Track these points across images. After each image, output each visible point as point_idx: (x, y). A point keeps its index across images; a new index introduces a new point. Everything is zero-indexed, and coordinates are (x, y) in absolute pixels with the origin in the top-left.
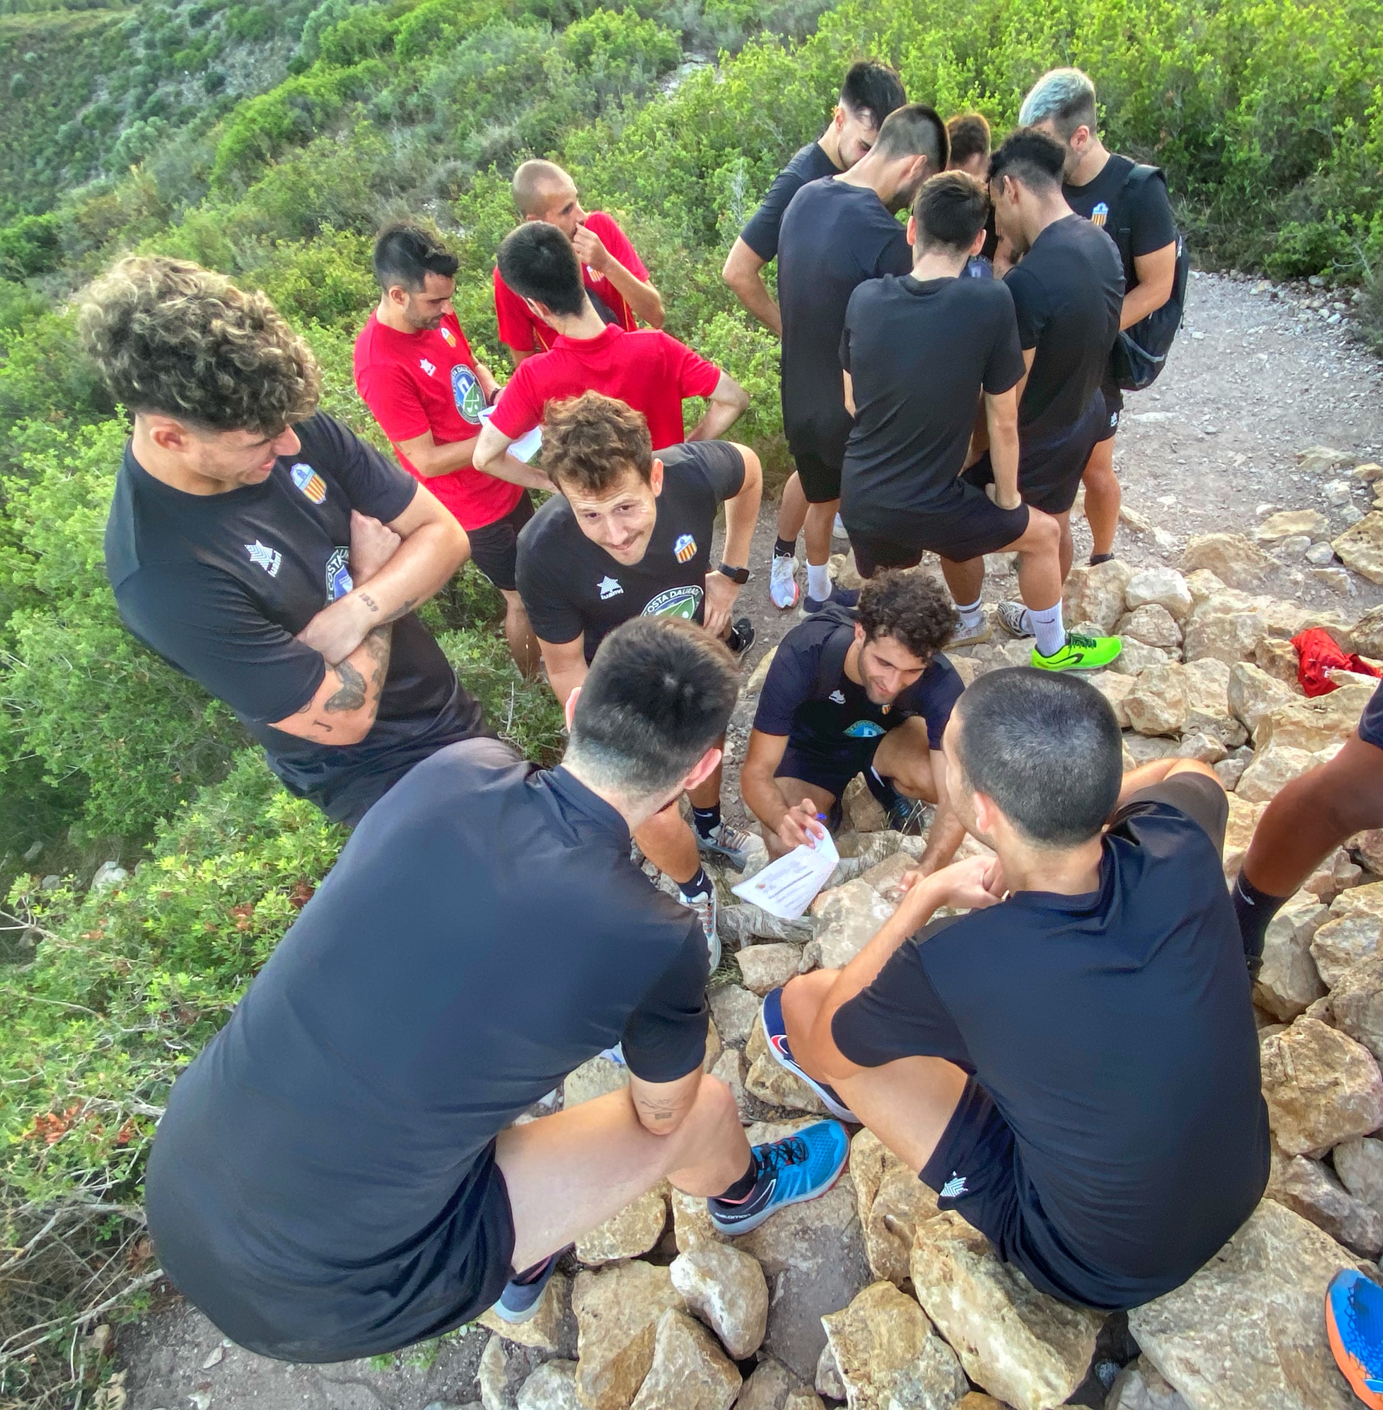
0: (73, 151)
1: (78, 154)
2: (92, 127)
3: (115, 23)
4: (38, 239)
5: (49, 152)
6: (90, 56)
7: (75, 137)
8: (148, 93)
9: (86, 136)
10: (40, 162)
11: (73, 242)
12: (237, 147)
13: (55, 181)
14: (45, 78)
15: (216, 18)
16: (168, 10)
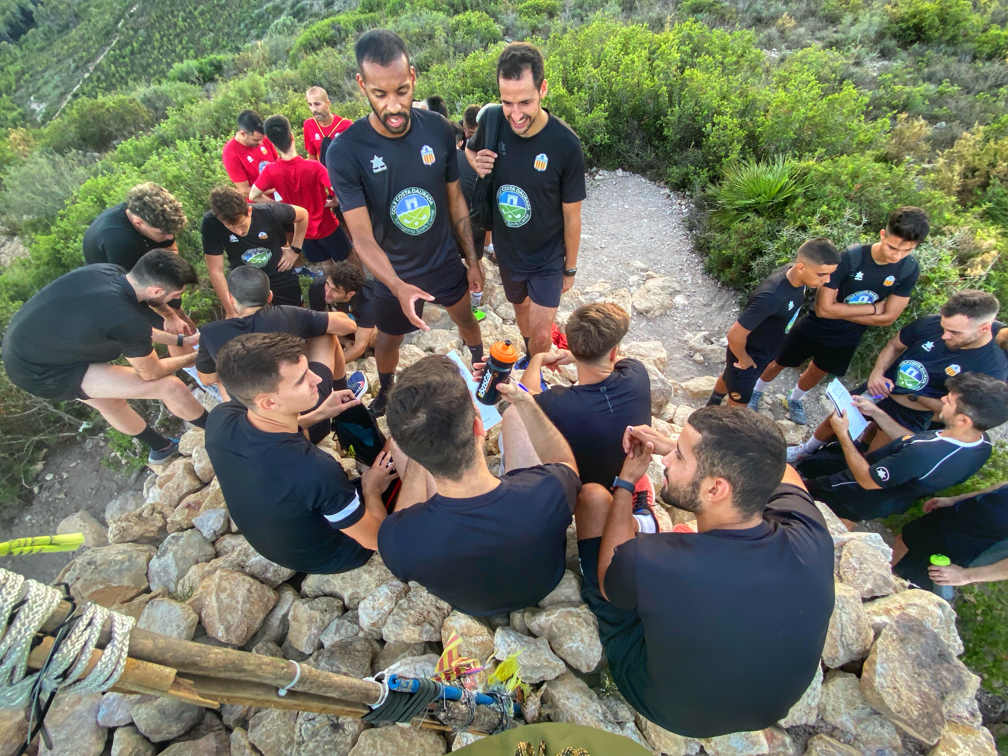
0: (258, 23)
1: (260, 25)
2: (269, 13)
4: (215, 66)
5: (248, 21)
7: (260, 17)
9: (266, 17)
10: (242, 25)
11: (229, 70)
12: (304, 42)
13: (247, 35)
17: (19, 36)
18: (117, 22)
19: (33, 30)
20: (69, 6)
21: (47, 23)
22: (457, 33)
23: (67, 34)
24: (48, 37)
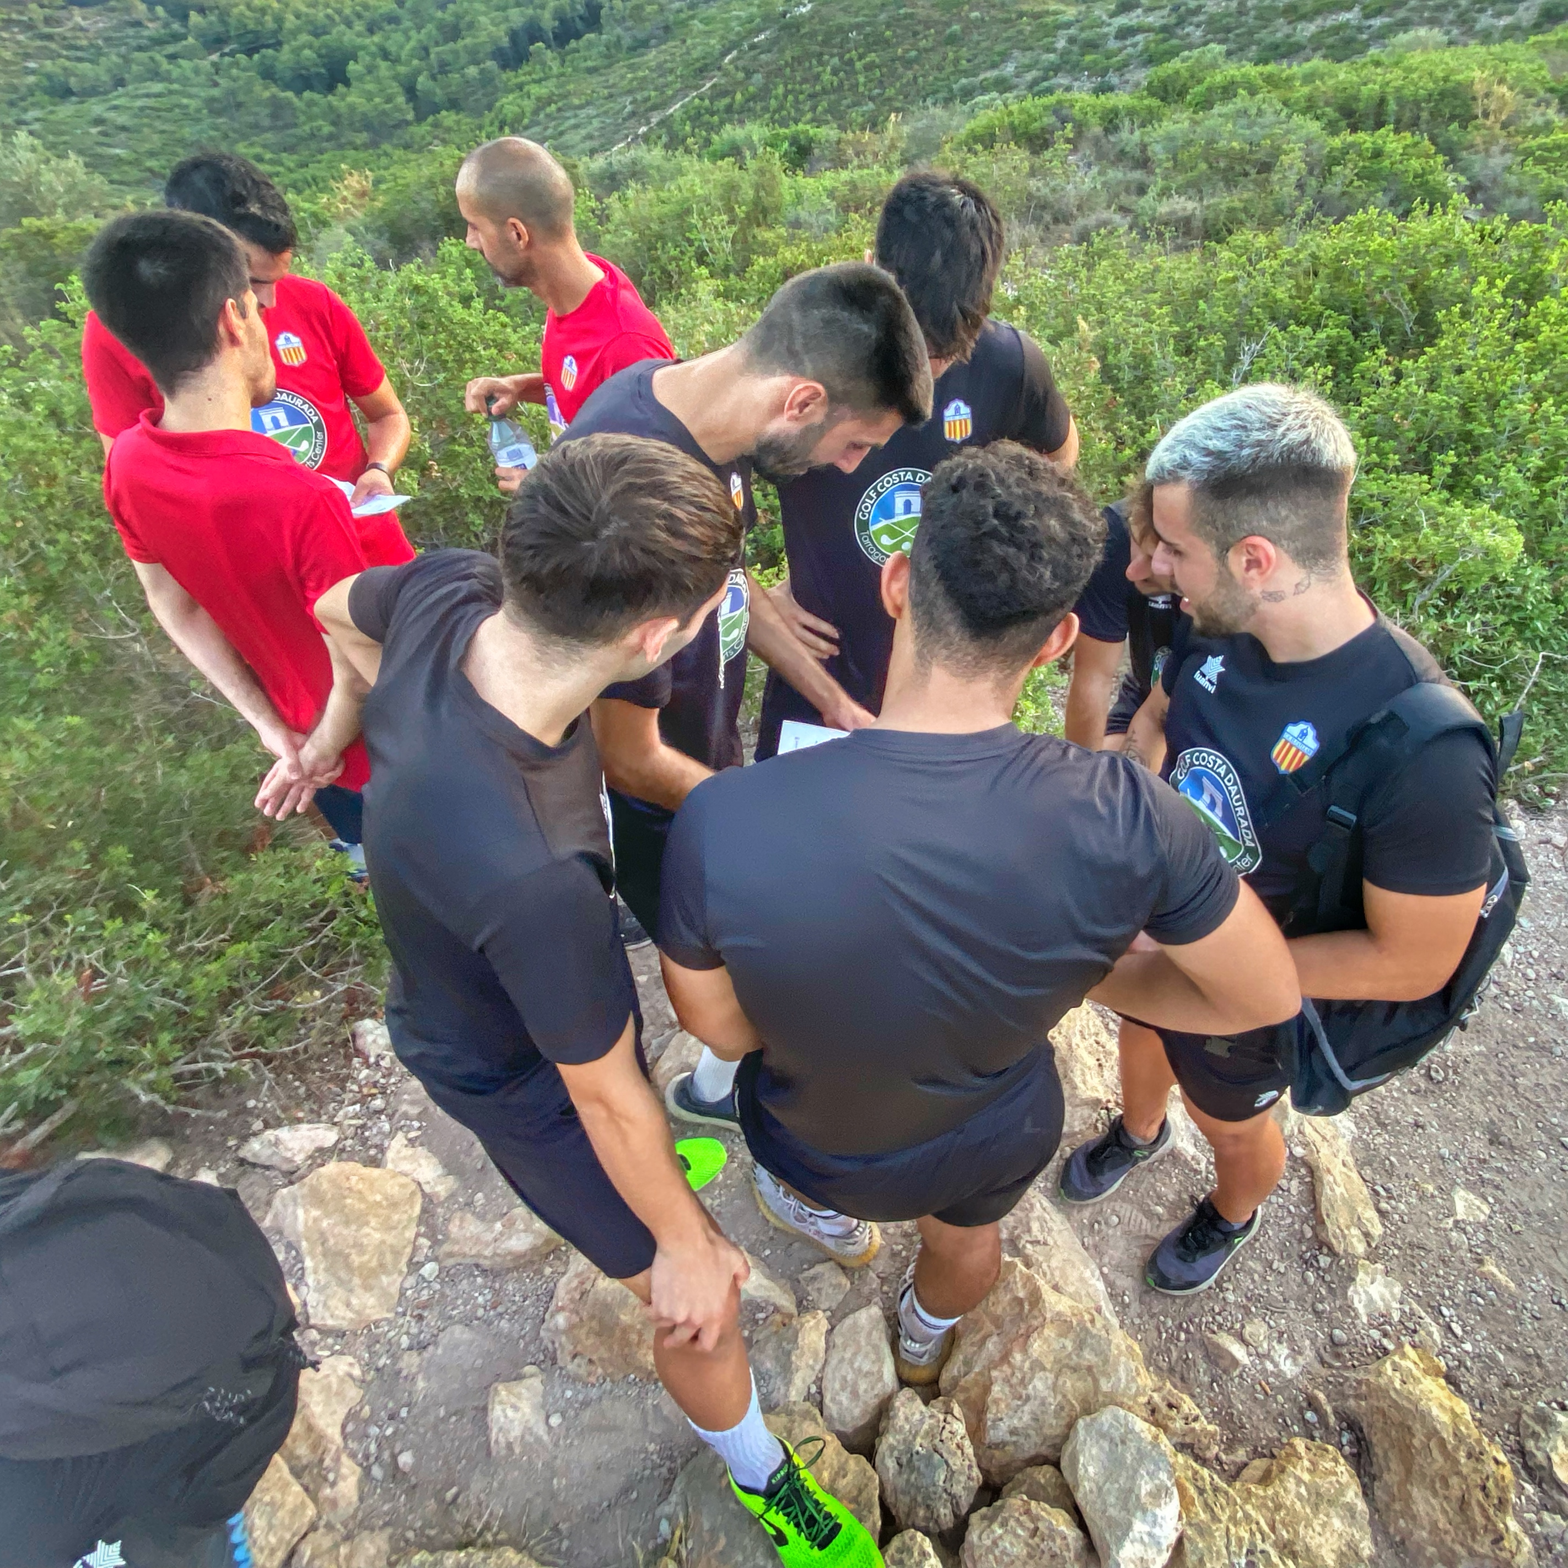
3: (1056, 13)
6: (1020, 32)
8: (1045, 79)
14: (976, 37)
15: (1139, 38)
16: (1105, 17)
17: (568, 42)
18: (724, 54)
19: (592, 36)
20: (662, 9)
21: (619, 30)
22: (1337, 169)
23: (642, 55)
24: (611, 55)
